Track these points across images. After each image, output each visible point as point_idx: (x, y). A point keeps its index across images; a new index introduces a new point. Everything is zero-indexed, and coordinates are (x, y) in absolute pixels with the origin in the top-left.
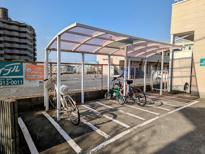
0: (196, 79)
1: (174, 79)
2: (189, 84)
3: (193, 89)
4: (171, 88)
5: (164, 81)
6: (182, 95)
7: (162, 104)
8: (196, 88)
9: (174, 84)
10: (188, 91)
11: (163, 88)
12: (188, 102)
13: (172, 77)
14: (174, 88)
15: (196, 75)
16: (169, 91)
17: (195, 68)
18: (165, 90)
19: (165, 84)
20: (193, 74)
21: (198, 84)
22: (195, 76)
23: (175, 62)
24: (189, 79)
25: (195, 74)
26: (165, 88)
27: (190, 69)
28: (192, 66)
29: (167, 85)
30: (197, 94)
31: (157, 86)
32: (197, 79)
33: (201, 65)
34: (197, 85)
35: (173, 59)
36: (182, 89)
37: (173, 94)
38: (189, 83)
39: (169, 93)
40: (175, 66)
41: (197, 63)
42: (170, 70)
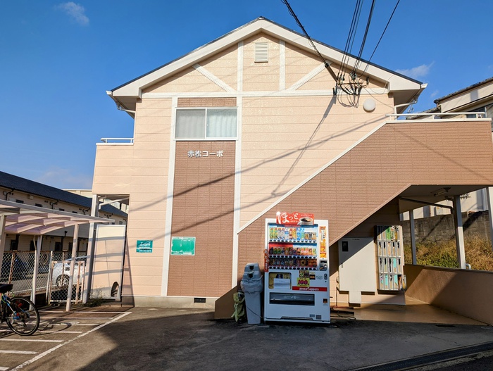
0: (130, 275)
1: (95, 277)
2: (120, 285)
3: (126, 293)
4: (89, 295)
5: (75, 281)
6: (107, 306)
7: (69, 326)
8: (129, 290)
9: (94, 287)
10: (117, 297)
11: (73, 297)
12: (114, 316)
13: (91, 273)
14: (94, 295)
15: (131, 267)
16: (84, 302)
17: (128, 256)
18: (76, 301)
19: (77, 288)
20: (126, 266)
21: (133, 283)
22: (129, 270)
23: (98, 244)
24: (120, 274)
25: (129, 266)
26: (76, 298)
27: (122, 257)
28: (125, 252)
29: (82, 289)
30: (131, 301)
31: (61, 294)
32: (132, 274)
33: (138, 251)
34: (131, 285)
35: (94, 239)
36: (107, 295)
37: (91, 306)
38: (119, 283)
39: (85, 305)
40: (97, 252)
41: (133, 247)
42: (88, 260)
